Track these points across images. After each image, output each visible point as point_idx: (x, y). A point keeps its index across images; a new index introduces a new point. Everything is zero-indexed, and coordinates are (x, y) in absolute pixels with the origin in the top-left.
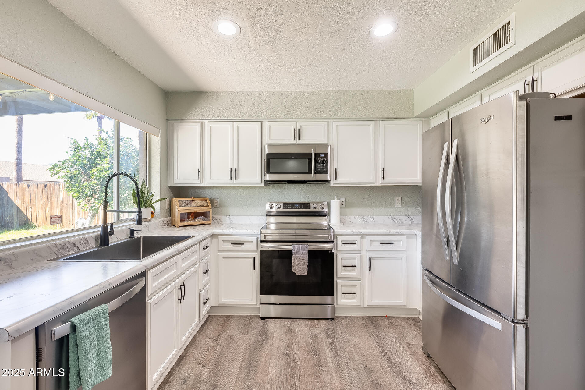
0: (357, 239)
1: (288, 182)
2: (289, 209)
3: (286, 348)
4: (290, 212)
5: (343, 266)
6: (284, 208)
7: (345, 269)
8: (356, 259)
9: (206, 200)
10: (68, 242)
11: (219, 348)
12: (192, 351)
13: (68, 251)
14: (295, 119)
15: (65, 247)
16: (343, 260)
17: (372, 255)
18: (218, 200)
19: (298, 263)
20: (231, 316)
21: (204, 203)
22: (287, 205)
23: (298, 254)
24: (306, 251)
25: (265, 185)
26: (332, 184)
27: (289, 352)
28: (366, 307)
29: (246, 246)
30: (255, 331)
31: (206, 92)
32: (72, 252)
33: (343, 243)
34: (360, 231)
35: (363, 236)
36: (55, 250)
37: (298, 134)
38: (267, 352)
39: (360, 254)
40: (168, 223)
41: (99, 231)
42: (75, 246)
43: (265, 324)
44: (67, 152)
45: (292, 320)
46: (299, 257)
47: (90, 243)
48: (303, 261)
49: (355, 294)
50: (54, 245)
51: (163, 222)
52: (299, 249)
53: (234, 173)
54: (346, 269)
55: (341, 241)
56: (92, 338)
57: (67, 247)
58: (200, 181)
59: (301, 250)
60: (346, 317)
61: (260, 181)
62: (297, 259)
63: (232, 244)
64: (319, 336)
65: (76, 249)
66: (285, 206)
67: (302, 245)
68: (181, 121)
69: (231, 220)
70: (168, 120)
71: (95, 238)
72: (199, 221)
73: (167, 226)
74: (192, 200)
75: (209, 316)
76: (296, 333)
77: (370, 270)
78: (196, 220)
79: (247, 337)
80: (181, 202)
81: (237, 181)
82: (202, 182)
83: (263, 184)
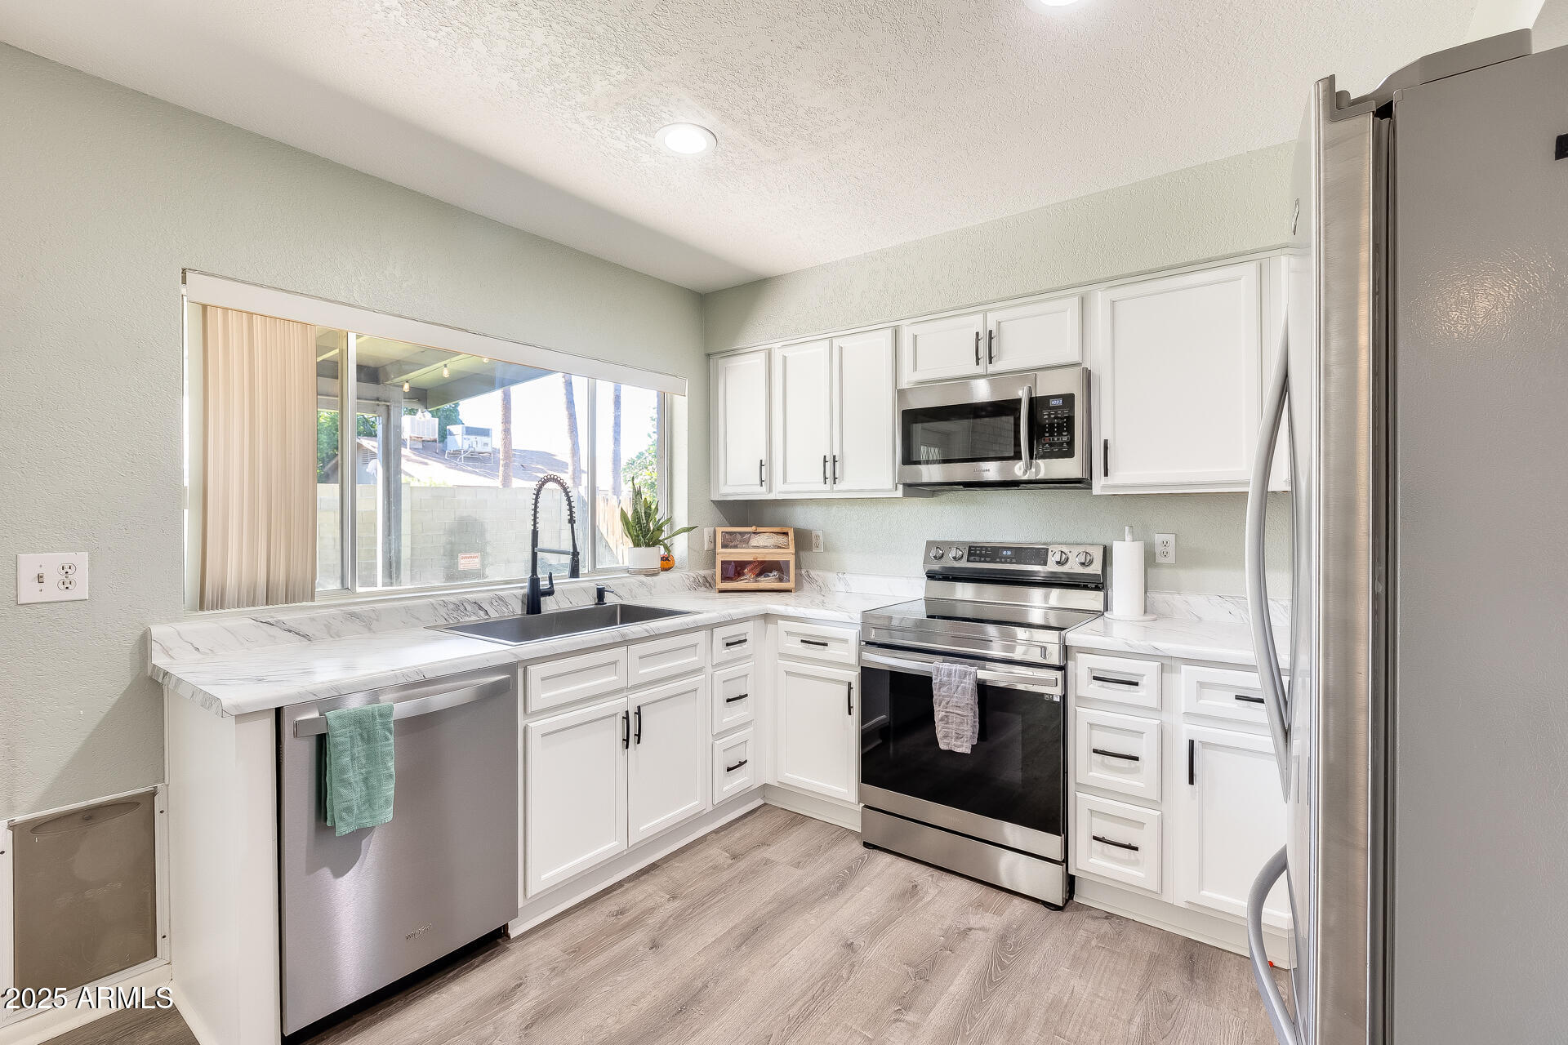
0: (1147, 671)
1: (965, 487)
2: (985, 561)
3: (863, 930)
4: (985, 571)
5: (1095, 751)
6: (972, 558)
7: (1103, 761)
8: (1142, 738)
9: (786, 534)
10: (468, 601)
11: (725, 876)
12: (676, 863)
13: (466, 615)
14: (981, 304)
15: (462, 608)
16: (1094, 732)
17: (1201, 732)
18: (820, 533)
19: (944, 713)
20: (805, 819)
21: (781, 539)
22: (981, 551)
23: (945, 689)
24: (969, 684)
25: (905, 495)
26: (1097, 489)
27: (859, 942)
28: (1184, 905)
29: (833, 652)
30: (828, 866)
31: (770, 278)
32: (474, 618)
33: (1095, 678)
34: (1156, 644)
35: (1167, 664)
36: (443, 611)
37: (987, 346)
38: (813, 921)
39: (1158, 722)
40: (707, 581)
41: (524, 588)
42: (481, 608)
43: (863, 859)
44: (649, 436)
45: (937, 873)
46: (947, 699)
47: (510, 606)
48: (957, 712)
49: (1136, 849)
50: (442, 603)
51: (692, 579)
52: (949, 675)
53: (832, 467)
54: (1106, 761)
55: (1091, 670)
56: (356, 750)
57: (466, 609)
58: (764, 489)
59: (955, 680)
60: (1109, 916)
61: (890, 485)
62: (944, 703)
63: (802, 641)
64: (975, 936)
65: (482, 613)
66: (975, 555)
67: (958, 667)
68: (733, 353)
69: (847, 584)
70: (708, 355)
71: (520, 597)
72: (766, 582)
73: (704, 589)
74: (754, 533)
75: (765, 804)
76: (920, 904)
77: (1191, 782)
78: (762, 578)
79: (799, 872)
80: (727, 536)
81: (838, 486)
82: (770, 491)
83: (900, 493)
